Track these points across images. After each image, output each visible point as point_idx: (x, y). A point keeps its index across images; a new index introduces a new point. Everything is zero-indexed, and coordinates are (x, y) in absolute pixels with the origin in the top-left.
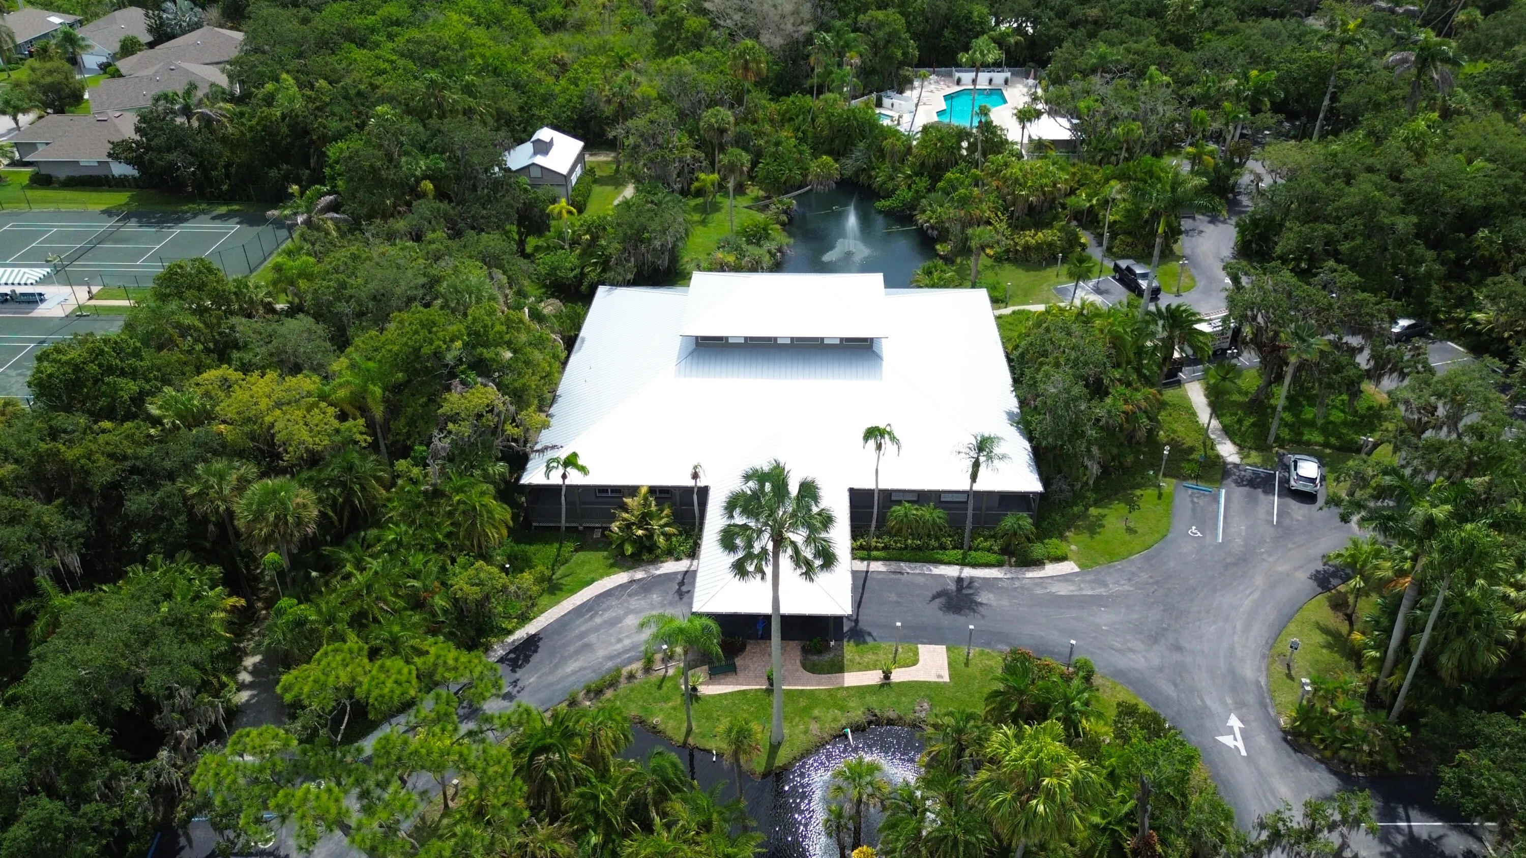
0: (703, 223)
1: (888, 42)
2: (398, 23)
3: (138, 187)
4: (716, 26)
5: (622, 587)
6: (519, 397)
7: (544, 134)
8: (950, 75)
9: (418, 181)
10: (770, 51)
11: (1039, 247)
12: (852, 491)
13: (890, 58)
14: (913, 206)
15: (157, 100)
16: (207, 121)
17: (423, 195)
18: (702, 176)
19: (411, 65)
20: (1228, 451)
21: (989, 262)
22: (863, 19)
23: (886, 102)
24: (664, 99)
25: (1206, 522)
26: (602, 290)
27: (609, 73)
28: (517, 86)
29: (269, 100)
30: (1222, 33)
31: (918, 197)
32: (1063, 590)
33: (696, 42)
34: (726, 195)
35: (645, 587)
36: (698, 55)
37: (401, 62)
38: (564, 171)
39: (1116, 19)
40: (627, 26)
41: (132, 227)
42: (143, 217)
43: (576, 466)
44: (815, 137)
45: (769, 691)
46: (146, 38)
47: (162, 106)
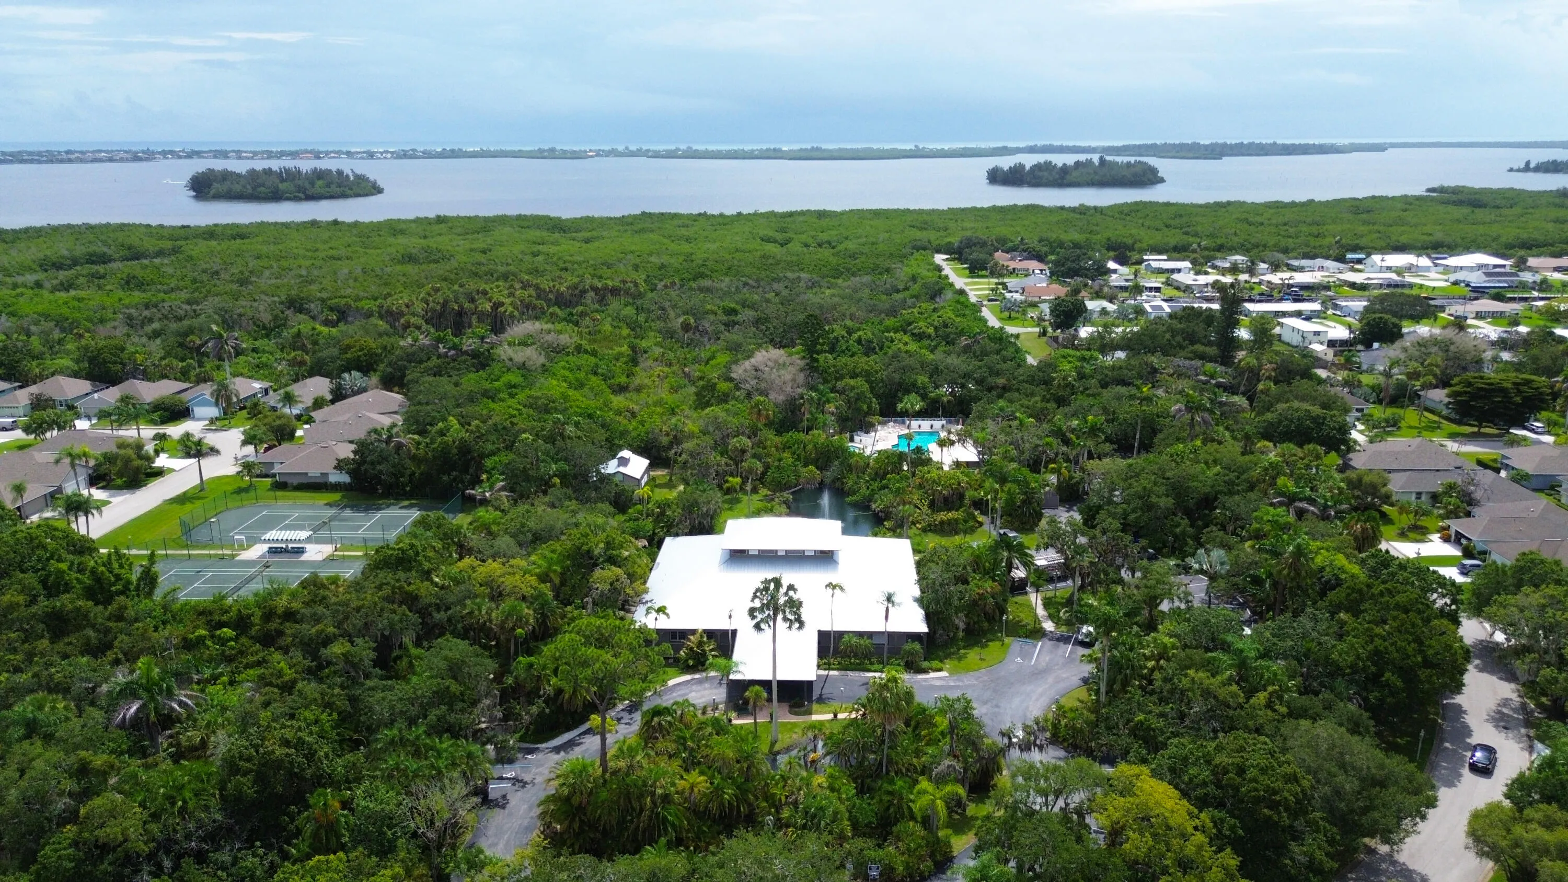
0: (730, 509)
1: (857, 399)
2: (515, 386)
3: (346, 490)
4: (737, 388)
5: (688, 682)
6: (631, 577)
7: (626, 453)
8: (903, 423)
9: (551, 478)
10: (776, 405)
11: (949, 522)
12: (819, 632)
13: (859, 410)
14: (870, 499)
15: (369, 433)
16: (399, 446)
17: (554, 485)
18: (731, 479)
19: (531, 412)
20: (1049, 626)
21: (917, 532)
22: (840, 385)
23: (857, 438)
24: (704, 433)
25: (1026, 656)
26: (668, 541)
27: (665, 418)
28: (603, 426)
29: (442, 433)
30: (1088, 395)
31: (873, 492)
32: (938, 683)
33: (724, 399)
34: (746, 493)
35: (700, 681)
36: (726, 406)
37: (524, 410)
38: (638, 477)
39: (1016, 386)
40: (674, 390)
41: (348, 513)
42: (355, 507)
43: (665, 613)
44: (806, 458)
45: (771, 722)
46: (329, 397)
47: (374, 436)
